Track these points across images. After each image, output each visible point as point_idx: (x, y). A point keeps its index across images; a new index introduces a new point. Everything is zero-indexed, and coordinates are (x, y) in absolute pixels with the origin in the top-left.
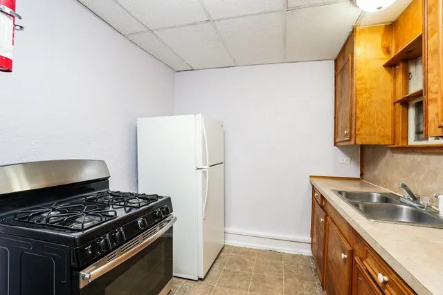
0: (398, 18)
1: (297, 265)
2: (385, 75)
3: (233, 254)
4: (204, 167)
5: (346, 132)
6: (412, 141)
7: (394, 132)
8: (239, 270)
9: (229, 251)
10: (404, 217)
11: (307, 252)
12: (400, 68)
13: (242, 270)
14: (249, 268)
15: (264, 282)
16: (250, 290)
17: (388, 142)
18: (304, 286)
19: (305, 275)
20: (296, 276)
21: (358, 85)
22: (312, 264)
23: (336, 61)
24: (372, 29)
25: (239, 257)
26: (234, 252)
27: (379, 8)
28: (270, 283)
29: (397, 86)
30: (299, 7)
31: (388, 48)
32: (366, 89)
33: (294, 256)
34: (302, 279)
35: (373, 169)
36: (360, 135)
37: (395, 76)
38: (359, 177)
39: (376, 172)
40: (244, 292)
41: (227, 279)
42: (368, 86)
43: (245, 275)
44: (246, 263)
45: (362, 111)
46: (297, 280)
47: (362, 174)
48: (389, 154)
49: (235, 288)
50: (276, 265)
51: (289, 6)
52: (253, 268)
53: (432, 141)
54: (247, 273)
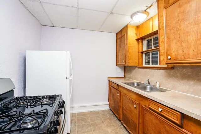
0: (140, 25)
1: (106, 114)
2: (136, 43)
3: (78, 117)
4: (70, 77)
5: (123, 61)
6: (144, 65)
7: (139, 62)
8: (84, 123)
9: (75, 116)
10: (148, 90)
11: (108, 108)
12: (140, 41)
13: (85, 122)
14: (88, 121)
15: (97, 125)
16: (93, 131)
17: (137, 65)
18: (112, 122)
19: (111, 117)
20: (108, 119)
21: (129, 45)
22: (111, 112)
23: (117, 34)
24: (132, 26)
25: (81, 117)
26: (78, 116)
27: (139, 22)
28: (100, 125)
29: (140, 47)
30: (114, 13)
31: (137, 34)
32: (131, 47)
33: (103, 111)
34: (110, 119)
35: (130, 74)
36: (130, 62)
37: (139, 43)
38: (124, 77)
39: (131, 75)
40: (91, 132)
41: (80, 129)
42: (132, 46)
43: (88, 125)
44: (85, 119)
45: (130, 54)
46: (109, 121)
47: (125, 76)
48: (137, 69)
49: (86, 132)
50: (98, 117)
51: (112, 12)
52: (90, 120)
53: (151, 65)
54: (88, 123)
